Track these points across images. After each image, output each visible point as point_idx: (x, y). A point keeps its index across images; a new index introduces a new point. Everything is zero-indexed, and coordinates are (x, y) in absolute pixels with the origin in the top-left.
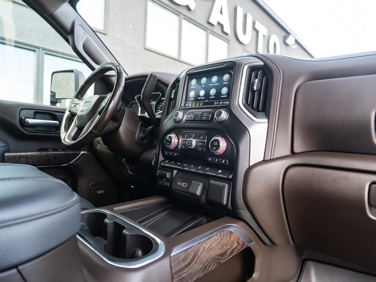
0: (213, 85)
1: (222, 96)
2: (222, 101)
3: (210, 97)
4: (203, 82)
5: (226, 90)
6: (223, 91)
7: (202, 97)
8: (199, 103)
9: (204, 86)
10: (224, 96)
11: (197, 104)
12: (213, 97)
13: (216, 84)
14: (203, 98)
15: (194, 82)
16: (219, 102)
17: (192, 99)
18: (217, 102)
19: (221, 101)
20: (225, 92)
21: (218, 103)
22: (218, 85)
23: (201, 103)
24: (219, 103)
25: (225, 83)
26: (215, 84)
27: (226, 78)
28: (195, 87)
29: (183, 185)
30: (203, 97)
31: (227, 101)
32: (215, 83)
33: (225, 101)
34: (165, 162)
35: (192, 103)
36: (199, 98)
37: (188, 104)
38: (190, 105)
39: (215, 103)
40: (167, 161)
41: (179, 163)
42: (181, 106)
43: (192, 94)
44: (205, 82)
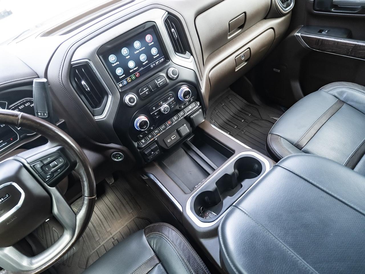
0: (138, 51)
1: (154, 57)
2: (157, 61)
3: (143, 64)
4: (125, 53)
5: (156, 50)
6: (153, 52)
7: (134, 68)
8: (134, 75)
9: (129, 56)
10: (156, 56)
11: (133, 77)
12: (147, 62)
13: (142, 49)
14: (136, 69)
15: (112, 58)
17: (123, 76)
18: (153, 64)
19: (156, 62)
20: (156, 51)
21: (154, 64)
22: (144, 49)
23: (137, 74)
24: (155, 64)
25: (151, 44)
26: (141, 50)
27: (149, 39)
28: (118, 63)
29: (173, 139)
30: (135, 67)
31: (162, 58)
32: (140, 48)
33: (159, 60)
34: (142, 142)
35: (126, 80)
36: (131, 71)
37: (121, 83)
38: (125, 82)
39: (152, 66)
40: (143, 141)
41: (156, 132)
42: (120, 91)
43: (119, 71)
44: (127, 52)
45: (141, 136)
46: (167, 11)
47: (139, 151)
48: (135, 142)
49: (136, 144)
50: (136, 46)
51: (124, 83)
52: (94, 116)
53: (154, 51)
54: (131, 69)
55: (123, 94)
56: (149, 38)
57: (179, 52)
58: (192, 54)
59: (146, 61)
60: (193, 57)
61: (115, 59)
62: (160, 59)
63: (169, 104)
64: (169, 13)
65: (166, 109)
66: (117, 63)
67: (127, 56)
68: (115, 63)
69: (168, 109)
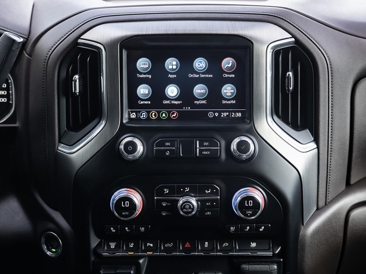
0: (197, 76)
1: (224, 102)
2: (226, 112)
3: (196, 102)
4: (170, 67)
5: (233, 91)
6: (225, 91)
7: (173, 100)
8: (168, 112)
9: (175, 76)
10: (229, 102)
11: (164, 115)
12: (204, 102)
13: (207, 76)
14: (176, 103)
15: (143, 64)
16: (220, 113)
17: (146, 102)
18: (214, 112)
19: (224, 112)
20: (231, 93)
21: (217, 114)
23: (173, 113)
24: (220, 115)
25: (226, 76)
26: (203, 76)
27: (230, 65)
28: (150, 76)
30: (176, 100)
31: (238, 112)
32: (203, 73)
33: (232, 111)
34: (109, 246)
35: (148, 112)
36: (166, 102)
37: (136, 112)
38: (144, 115)
39: (211, 115)
40: (113, 245)
41: (148, 244)
42: (124, 121)
43: (143, 90)
44: (175, 67)
45: (112, 229)
46: (293, 36)
47: (93, 259)
48: (98, 236)
49: (94, 242)
50: (197, 65)
51: (141, 115)
52: (60, 142)
53: (228, 90)
54: (167, 99)
55: (124, 130)
56: (228, 63)
57: (285, 120)
58: (316, 140)
59: (203, 100)
60: (318, 148)
61: (148, 68)
62: (235, 112)
63: (202, 203)
64: (297, 41)
65: (187, 207)
66: (147, 76)
67: (172, 74)
68: (145, 74)
69: (193, 211)
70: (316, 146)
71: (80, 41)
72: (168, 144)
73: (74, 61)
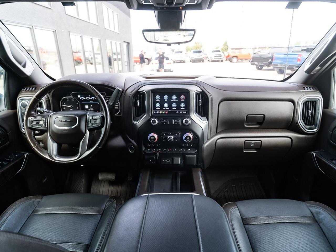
0: (173, 101)
1: (181, 108)
2: (182, 111)
3: (173, 108)
4: (165, 98)
5: (184, 105)
8: (165, 111)
9: (167, 101)
10: (183, 109)
15: (158, 97)
17: (158, 109)
18: (178, 111)
21: (179, 112)
22: (177, 101)
25: (182, 101)
26: (175, 101)
28: (160, 101)
29: (167, 161)
30: (167, 108)
31: (185, 111)
32: (175, 100)
34: (148, 150)
35: (159, 111)
36: (164, 108)
37: (156, 111)
38: (158, 112)
39: (177, 112)
40: (149, 150)
41: (159, 149)
42: (152, 114)
43: (158, 105)
44: (167, 98)
45: (149, 145)
46: (202, 89)
47: (143, 153)
48: (145, 147)
49: (144, 149)
50: (173, 98)
52: (133, 120)
53: (182, 105)
55: (152, 116)
56: (182, 97)
57: (199, 114)
58: (208, 120)
59: (175, 108)
60: (208, 122)
61: (159, 98)
62: (184, 111)
63: (175, 138)
64: (203, 91)
65: (170, 139)
66: (159, 101)
67: (166, 100)
68: (158, 100)
69: (172, 139)
70: (207, 121)
71: (139, 90)
72: (165, 121)
73: (137, 97)
